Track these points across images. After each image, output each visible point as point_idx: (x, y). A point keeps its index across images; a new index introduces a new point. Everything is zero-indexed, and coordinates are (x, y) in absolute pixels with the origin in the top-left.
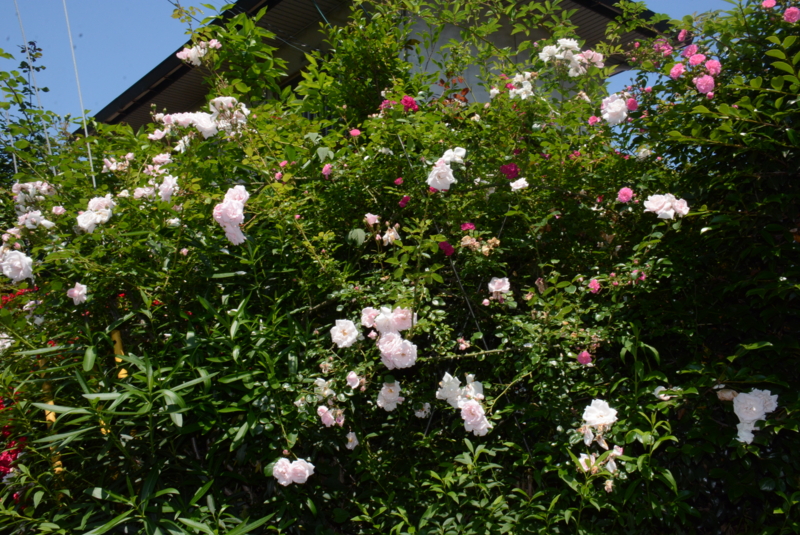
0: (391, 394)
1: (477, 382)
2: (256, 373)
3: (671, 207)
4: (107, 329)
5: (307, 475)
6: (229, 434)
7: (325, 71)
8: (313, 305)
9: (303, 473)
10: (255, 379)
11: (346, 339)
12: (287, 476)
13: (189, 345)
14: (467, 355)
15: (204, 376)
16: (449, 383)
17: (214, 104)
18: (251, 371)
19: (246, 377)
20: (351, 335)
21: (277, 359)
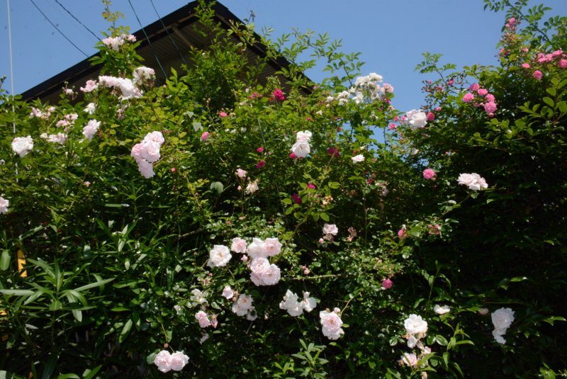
0: (245, 304)
1: (312, 298)
2: (141, 281)
3: (477, 183)
4: (20, 237)
5: (184, 365)
6: (114, 328)
7: (183, 81)
8: (182, 234)
9: (180, 362)
10: (139, 286)
11: (222, 260)
12: (168, 365)
13: (86, 256)
14: (309, 277)
15: (100, 282)
16: (290, 297)
17: (137, 71)
18: (136, 280)
19: (132, 284)
20: (226, 257)
21: (157, 272)
